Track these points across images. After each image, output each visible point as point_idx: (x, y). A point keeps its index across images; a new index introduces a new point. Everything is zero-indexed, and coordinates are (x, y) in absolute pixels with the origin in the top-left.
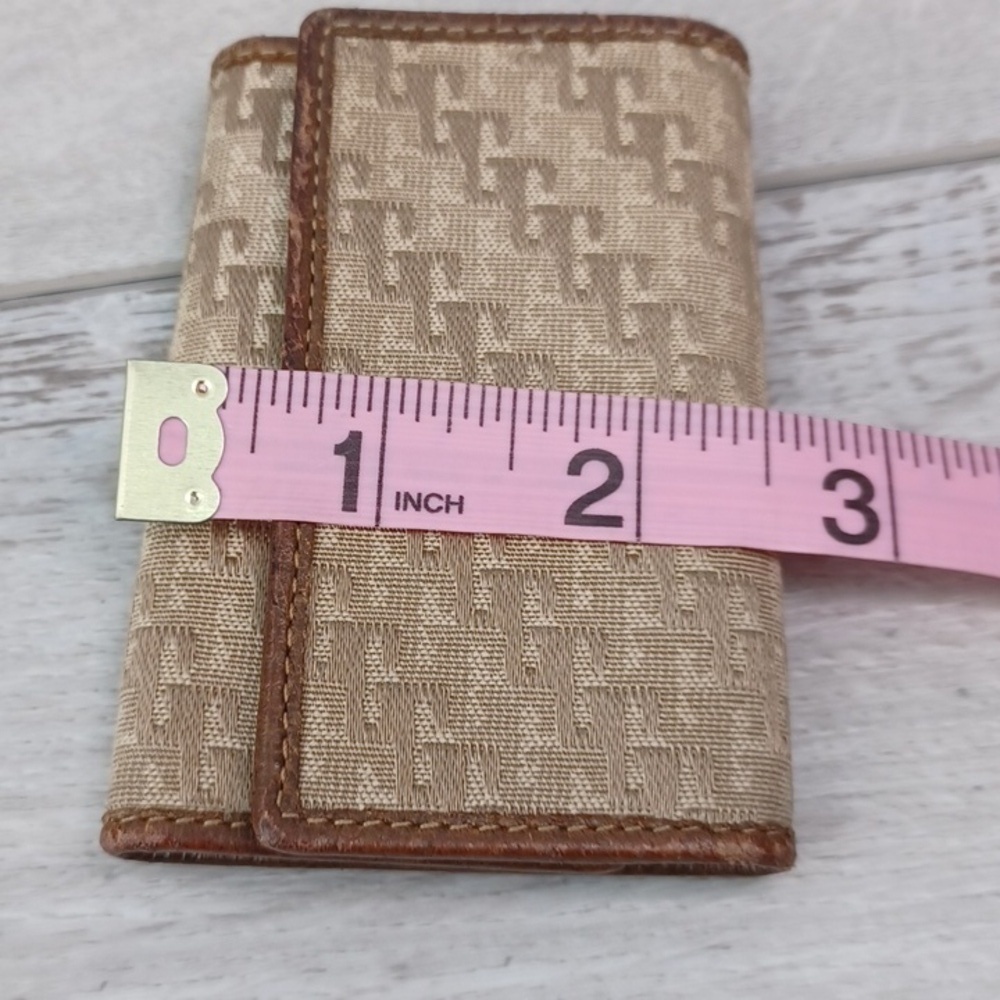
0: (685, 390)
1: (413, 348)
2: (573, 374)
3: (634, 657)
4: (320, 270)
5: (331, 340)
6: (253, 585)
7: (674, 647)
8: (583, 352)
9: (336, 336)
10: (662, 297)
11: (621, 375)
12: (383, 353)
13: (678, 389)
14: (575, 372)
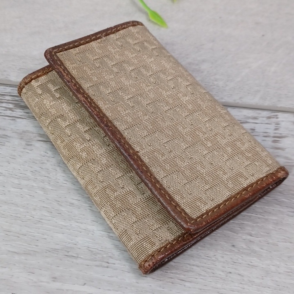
0: (193, 92)
1: (130, 111)
2: (168, 101)
3: (229, 149)
4: (95, 104)
5: (110, 118)
6: (132, 190)
7: (235, 143)
8: (166, 95)
9: (111, 117)
10: (173, 76)
11: (177, 96)
12: (124, 115)
13: (191, 93)
14: (168, 100)
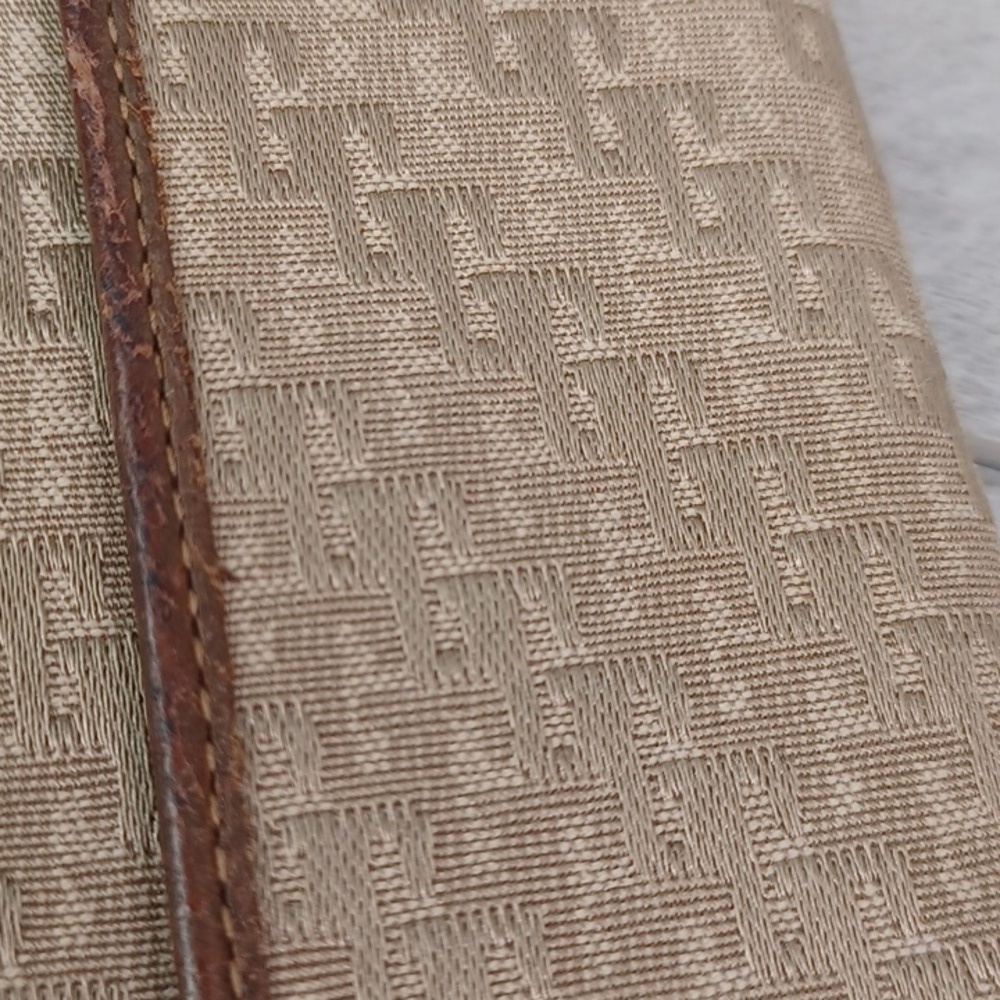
0: (818, 305)
1: (342, 279)
2: (627, 298)
3: (847, 791)
4: (147, 153)
5: (188, 277)
6: (114, 762)
7: (909, 762)
8: (635, 259)
9: (196, 272)
10: (747, 151)
11: (707, 292)
12: (290, 293)
13: (808, 305)
14: (630, 293)
